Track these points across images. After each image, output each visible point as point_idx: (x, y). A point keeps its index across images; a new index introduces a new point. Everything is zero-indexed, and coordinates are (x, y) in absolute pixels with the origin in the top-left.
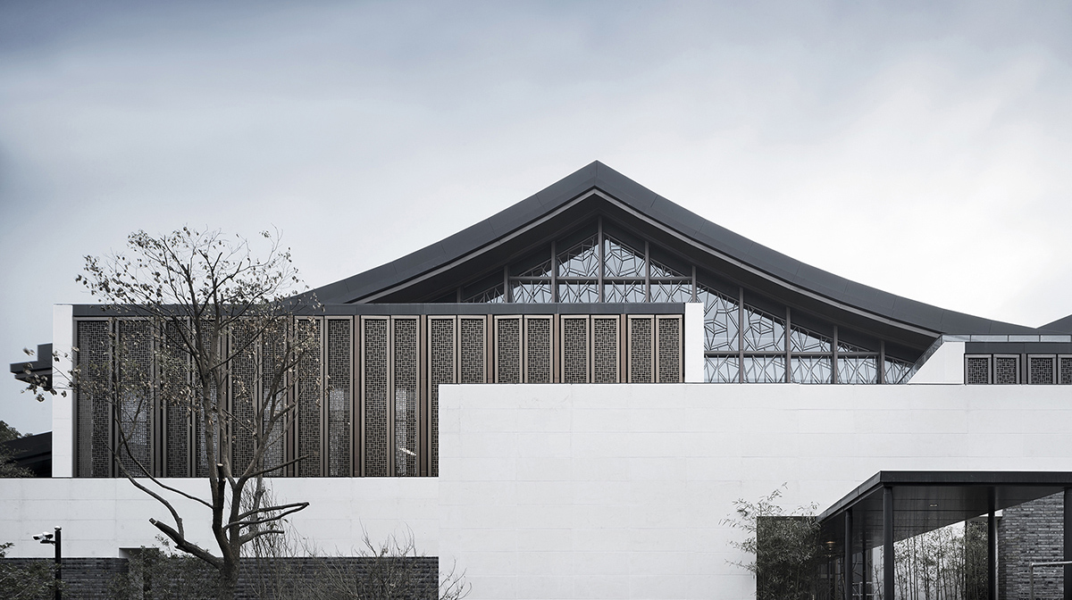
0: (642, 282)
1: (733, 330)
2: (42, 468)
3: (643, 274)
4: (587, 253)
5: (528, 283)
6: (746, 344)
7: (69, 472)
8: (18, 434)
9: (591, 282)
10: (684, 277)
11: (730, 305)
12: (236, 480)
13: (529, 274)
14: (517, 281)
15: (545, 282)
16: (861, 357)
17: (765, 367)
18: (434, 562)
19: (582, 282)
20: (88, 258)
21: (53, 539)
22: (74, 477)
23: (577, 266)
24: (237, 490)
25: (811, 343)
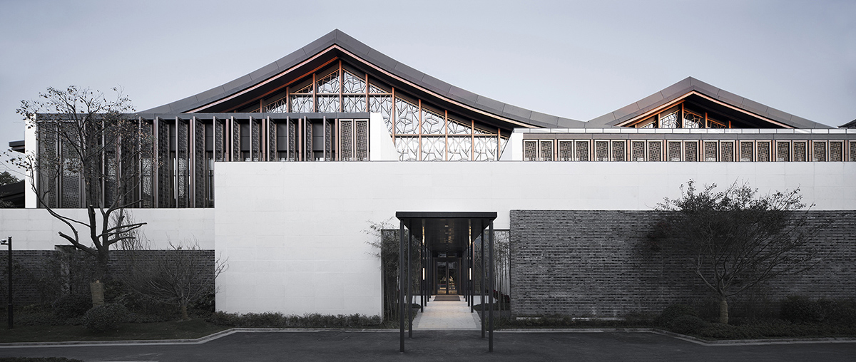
0: (365, 96)
1: (416, 122)
2: (19, 202)
3: (365, 92)
4: (334, 80)
5: (300, 96)
6: (423, 130)
7: (35, 205)
8: (16, 180)
9: (336, 96)
10: (388, 94)
11: (415, 109)
12: (106, 210)
13: (301, 92)
14: (294, 95)
15: (310, 96)
16: (487, 137)
17: (434, 143)
18: (213, 251)
19: (331, 96)
20: (23, 102)
21: (7, 242)
22: (37, 208)
23: (328, 87)
24: (106, 217)
25: (460, 129)
